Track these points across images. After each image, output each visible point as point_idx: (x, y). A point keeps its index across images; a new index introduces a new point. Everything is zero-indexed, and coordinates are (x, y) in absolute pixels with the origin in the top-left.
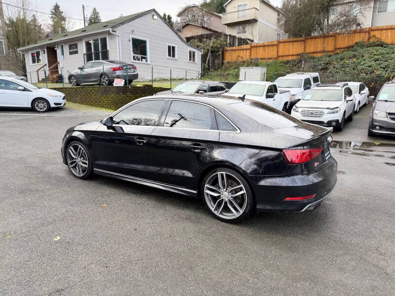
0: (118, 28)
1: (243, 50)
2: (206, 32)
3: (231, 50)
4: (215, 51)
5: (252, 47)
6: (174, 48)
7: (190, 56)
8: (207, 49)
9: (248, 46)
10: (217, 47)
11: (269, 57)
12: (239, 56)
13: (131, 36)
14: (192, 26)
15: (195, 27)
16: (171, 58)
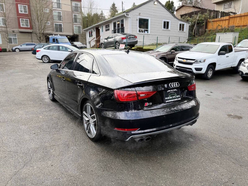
0: (130, 13)
1: (223, 20)
2: (196, 10)
3: (213, 21)
4: (200, 23)
5: (230, 18)
6: (168, 23)
7: (180, 28)
8: (194, 22)
9: (227, 17)
10: (201, 20)
11: (245, 24)
12: (219, 25)
13: (138, 17)
14: (186, 7)
15: (188, 7)
16: (166, 29)
